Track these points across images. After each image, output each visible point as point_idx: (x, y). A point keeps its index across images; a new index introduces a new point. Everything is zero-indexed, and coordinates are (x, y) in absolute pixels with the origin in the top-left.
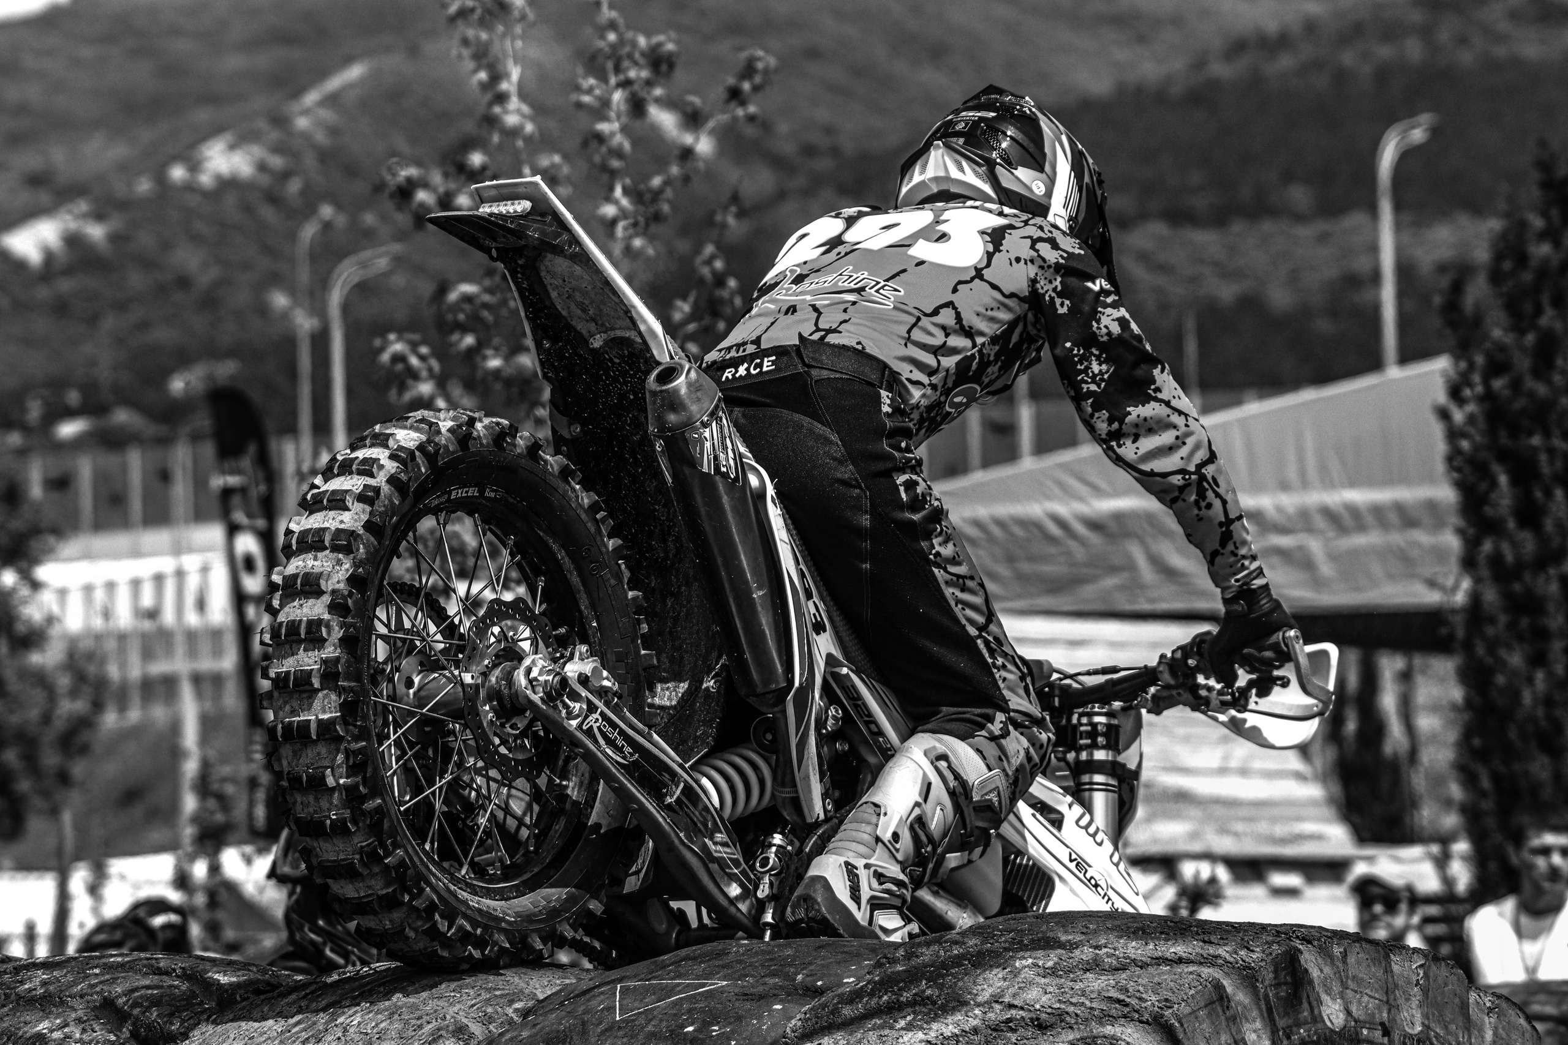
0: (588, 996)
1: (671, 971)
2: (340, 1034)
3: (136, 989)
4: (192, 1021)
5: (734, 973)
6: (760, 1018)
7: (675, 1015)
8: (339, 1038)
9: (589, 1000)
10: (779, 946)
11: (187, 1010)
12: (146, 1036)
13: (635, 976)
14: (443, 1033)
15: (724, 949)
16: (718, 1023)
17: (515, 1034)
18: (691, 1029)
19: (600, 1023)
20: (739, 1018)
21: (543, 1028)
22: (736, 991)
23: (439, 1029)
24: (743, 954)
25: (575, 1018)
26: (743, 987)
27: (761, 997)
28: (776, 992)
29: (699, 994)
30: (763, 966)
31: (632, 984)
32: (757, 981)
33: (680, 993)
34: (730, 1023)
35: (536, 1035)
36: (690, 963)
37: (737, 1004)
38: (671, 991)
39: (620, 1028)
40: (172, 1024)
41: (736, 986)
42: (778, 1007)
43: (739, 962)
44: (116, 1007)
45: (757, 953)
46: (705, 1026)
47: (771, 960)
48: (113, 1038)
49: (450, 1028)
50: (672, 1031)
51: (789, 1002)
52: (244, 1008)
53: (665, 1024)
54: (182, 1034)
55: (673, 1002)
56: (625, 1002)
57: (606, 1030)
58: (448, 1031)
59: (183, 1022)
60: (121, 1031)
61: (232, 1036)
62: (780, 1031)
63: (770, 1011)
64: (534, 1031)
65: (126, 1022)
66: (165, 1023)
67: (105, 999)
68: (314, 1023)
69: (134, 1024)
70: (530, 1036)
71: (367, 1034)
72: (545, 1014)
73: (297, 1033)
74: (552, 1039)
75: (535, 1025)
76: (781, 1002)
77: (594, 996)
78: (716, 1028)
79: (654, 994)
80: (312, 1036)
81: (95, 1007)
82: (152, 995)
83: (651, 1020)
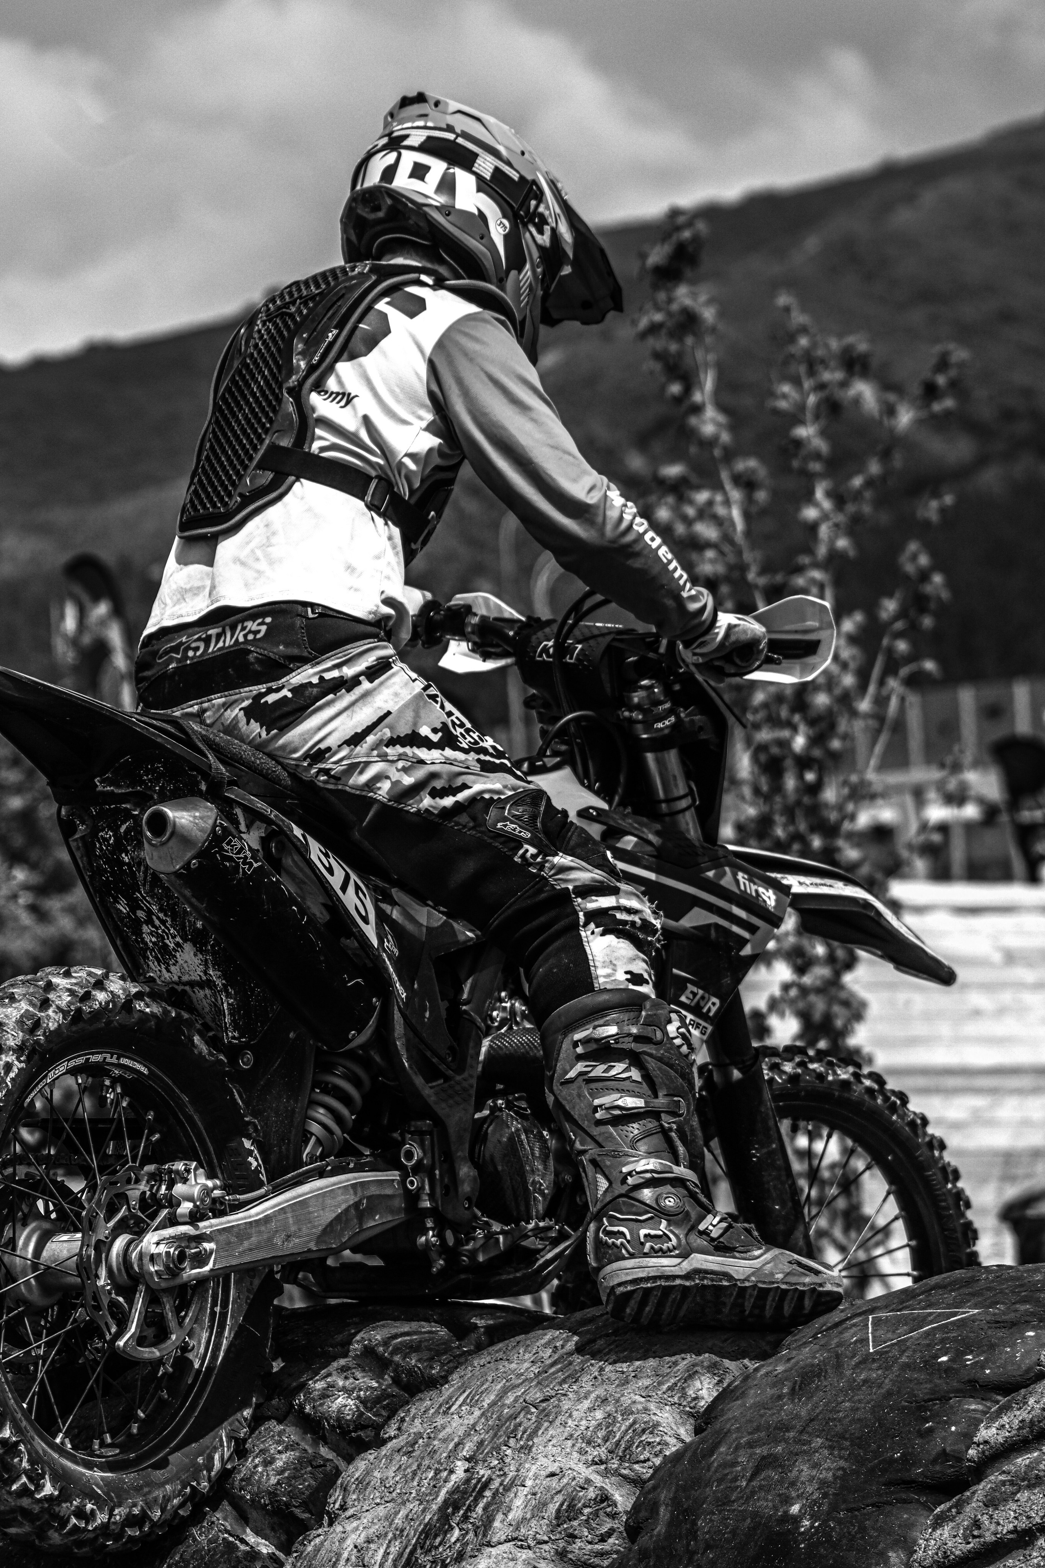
0: (840, 1328)
1: (921, 1301)
2: (596, 1373)
3: (395, 1336)
4: (451, 1365)
5: (985, 1300)
6: (1013, 1345)
7: (928, 1345)
8: (595, 1378)
9: (841, 1333)
10: (1028, 1271)
11: (445, 1353)
12: (408, 1381)
13: (886, 1307)
14: (698, 1368)
15: (974, 1276)
16: (971, 1352)
17: (770, 1368)
18: (945, 1359)
19: (854, 1356)
20: (992, 1347)
21: (798, 1362)
22: (988, 1318)
23: (694, 1365)
24: (993, 1281)
25: (829, 1351)
26: (995, 1314)
27: (1013, 1324)
28: (1028, 1318)
29: (951, 1323)
30: (1013, 1292)
31: (883, 1315)
32: (1008, 1308)
33: (931, 1322)
34: (984, 1352)
35: (791, 1369)
36: (940, 1292)
37: (989, 1332)
38: (922, 1321)
39: (874, 1360)
40: (432, 1368)
41: (988, 1313)
42: (1031, 1334)
43: (989, 1289)
44: (376, 1354)
45: (1007, 1280)
46: (958, 1357)
47: (1021, 1286)
48: (375, 1385)
49: (705, 1364)
50: (926, 1362)
51: (1041, 1328)
52: (500, 1350)
53: (918, 1355)
54: (442, 1377)
55: (925, 1332)
56: (878, 1334)
57: (860, 1363)
58: (703, 1367)
59: (442, 1365)
60: (383, 1378)
61: (490, 1379)
62: (1034, 1358)
63: (1023, 1338)
64: (789, 1365)
65: (387, 1369)
66: (425, 1368)
67: (365, 1347)
68: (570, 1363)
69: (395, 1371)
70: (785, 1371)
71: (623, 1372)
72: (799, 1348)
73: (553, 1373)
74: (806, 1373)
75: (789, 1360)
76: (1033, 1328)
77: (847, 1329)
78: (970, 1357)
79: (906, 1324)
80: (568, 1376)
81: (357, 1355)
82: (411, 1341)
83: (904, 1351)
